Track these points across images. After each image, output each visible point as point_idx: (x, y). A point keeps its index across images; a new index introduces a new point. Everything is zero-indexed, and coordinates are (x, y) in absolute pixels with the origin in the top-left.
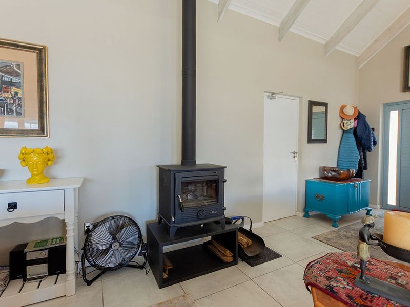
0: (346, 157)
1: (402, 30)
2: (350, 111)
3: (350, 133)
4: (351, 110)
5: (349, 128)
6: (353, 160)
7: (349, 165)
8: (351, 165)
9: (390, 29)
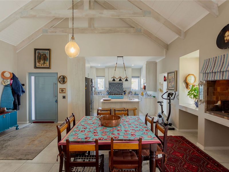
0: (5, 100)
1: (33, 41)
2: (7, 75)
3: (8, 87)
4: (9, 75)
5: (7, 84)
6: (10, 101)
7: (7, 105)
8: (8, 104)
9: (29, 38)
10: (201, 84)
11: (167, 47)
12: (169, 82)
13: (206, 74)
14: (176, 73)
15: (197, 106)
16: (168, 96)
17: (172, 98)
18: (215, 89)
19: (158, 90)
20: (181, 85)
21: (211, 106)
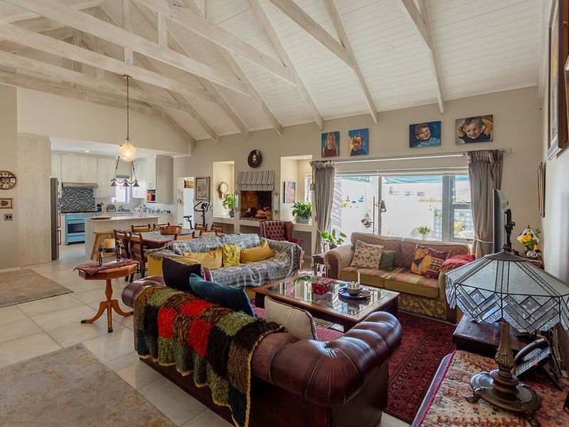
10: (236, 193)
11: (195, 144)
12: (199, 190)
13: (240, 185)
14: (209, 180)
15: (232, 216)
16: (202, 207)
17: (206, 209)
18: (246, 198)
19: (175, 201)
20: (215, 194)
21: (244, 214)
